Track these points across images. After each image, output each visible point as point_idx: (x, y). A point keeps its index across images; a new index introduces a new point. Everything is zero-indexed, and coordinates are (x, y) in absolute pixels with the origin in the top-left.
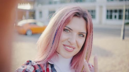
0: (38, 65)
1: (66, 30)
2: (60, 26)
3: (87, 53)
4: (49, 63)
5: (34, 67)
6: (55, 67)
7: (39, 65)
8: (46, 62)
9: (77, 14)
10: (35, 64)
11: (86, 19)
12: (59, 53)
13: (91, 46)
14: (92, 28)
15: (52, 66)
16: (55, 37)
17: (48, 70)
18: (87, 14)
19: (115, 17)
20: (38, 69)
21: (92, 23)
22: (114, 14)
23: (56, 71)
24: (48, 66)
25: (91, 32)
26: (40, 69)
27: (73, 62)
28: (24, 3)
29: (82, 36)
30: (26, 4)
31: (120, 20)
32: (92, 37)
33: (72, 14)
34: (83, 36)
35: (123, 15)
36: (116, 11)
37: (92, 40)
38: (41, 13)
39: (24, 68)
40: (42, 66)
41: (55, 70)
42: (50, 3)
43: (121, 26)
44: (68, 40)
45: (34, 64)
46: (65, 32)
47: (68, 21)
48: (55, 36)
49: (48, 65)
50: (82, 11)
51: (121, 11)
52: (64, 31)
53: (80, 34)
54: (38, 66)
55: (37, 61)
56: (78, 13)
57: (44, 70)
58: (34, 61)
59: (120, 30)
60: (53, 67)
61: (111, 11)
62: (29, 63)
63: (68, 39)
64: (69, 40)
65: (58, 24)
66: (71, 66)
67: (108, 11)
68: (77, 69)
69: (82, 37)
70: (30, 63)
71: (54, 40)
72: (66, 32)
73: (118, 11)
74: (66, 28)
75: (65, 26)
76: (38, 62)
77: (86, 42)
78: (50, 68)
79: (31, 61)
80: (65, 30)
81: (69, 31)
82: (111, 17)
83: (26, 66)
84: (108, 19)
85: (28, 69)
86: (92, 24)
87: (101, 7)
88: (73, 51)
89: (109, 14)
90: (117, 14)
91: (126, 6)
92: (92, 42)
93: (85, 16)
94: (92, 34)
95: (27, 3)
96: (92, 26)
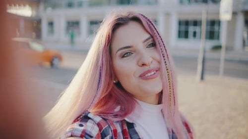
19: (195, 34)
22: (191, 29)
23: (138, 135)
28: (17, 5)
30: (22, 7)
36: (195, 23)
38: (51, 24)
39: (82, 128)
42: (70, 5)
61: (187, 23)
67: (180, 23)
82: (186, 35)
84: (180, 39)
85: (89, 130)
87: (168, 15)
89: (183, 28)
91: (207, 13)
95: (24, 5)
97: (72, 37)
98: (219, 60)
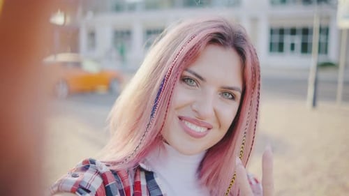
0: (112, 171)
1: (188, 79)
2: (171, 69)
3: (243, 144)
4: (141, 169)
5: (103, 176)
6: (158, 180)
7: (115, 173)
8: (133, 164)
9: (219, 39)
10: (105, 169)
11: (241, 52)
12: (168, 141)
13: (254, 124)
14: (257, 77)
15: (150, 175)
16: (157, 98)
17: (137, 185)
18: (244, 39)
19: (293, 46)
20: (112, 182)
21: (258, 63)
22: (288, 40)
23: (160, 190)
24: (138, 177)
25: (253, 89)
26: (118, 182)
27: (204, 167)
29: (230, 96)
31: (305, 55)
32: (258, 102)
33: (204, 39)
34: (233, 98)
35: (311, 44)
36: (293, 32)
37: (257, 110)
39: (76, 179)
40: (124, 175)
41: (157, 187)
43: (308, 70)
44: (191, 106)
45: (101, 169)
46: (186, 85)
47: (192, 56)
48: (159, 93)
49: (138, 173)
50: (231, 30)
51: (306, 32)
52: (183, 83)
53: (226, 92)
54: (113, 175)
55: (109, 163)
56: (220, 35)
57: (127, 185)
58: (102, 162)
59: (305, 82)
60: (153, 178)
61: (282, 32)
62: (89, 166)
63: (190, 104)
64: (195, 107)
65: (168, 63)
66: (200, 177)
67: (272, 32)
68: (215, 185)
69: (230, 99)
70: (91, 165)
71: (155, 106)
72: (188, 86)
73: (301, 32)
74: (187, 74)
75: (186, 70)
76: (112, 163)
77: (242, 113)
78: (143, 182)
79: (93, 162)
80: (184, 79)
81: (195, 84)
82: (281, 48)
83: (82, 173)
85: (87, 182)
86: (259, 67)
87: (254, 20)
88: (204, 136)
89: (276, 38)
90: (298, 40)
91: (321, 18)
92: (257, 114)
93: (239, 44)
94: (259, 93)
96: (259, 71)
97: (122, 52)
98: (335, 83)
